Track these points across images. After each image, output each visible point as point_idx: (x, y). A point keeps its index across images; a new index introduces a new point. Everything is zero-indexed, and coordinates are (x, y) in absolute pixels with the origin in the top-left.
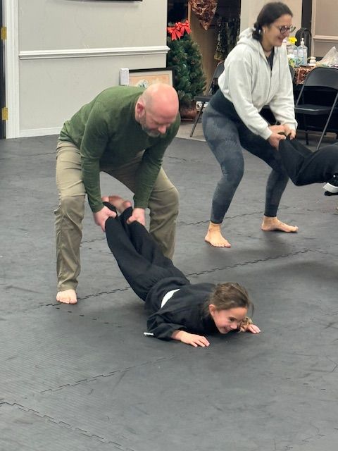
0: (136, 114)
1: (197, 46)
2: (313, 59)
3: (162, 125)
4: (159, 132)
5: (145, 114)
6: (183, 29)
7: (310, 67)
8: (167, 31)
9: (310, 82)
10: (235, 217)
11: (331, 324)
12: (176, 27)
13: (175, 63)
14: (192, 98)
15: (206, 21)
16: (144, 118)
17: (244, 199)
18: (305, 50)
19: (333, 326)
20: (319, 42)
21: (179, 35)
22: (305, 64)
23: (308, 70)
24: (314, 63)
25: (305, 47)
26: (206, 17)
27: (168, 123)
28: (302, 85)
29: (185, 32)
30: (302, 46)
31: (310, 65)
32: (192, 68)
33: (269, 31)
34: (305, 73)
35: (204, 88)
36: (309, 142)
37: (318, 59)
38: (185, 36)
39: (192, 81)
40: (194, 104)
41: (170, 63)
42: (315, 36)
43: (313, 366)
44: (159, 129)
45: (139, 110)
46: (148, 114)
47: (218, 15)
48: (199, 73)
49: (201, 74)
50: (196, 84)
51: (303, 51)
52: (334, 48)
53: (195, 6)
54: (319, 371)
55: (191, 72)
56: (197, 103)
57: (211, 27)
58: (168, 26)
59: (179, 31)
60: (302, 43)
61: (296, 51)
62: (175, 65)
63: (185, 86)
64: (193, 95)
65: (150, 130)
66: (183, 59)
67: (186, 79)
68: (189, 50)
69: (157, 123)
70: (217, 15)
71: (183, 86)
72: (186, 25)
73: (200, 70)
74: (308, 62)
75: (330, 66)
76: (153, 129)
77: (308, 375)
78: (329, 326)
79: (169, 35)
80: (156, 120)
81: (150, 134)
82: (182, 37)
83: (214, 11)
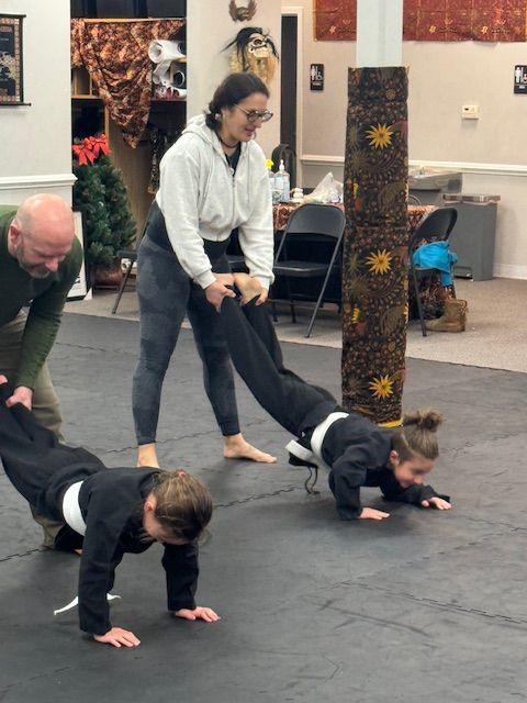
0: (10, 243)
1: (119, 173)
2: (298, 191)
3: (51, 257)
4: (49, 269)
5: (22, 242)
6: (97, 149)
7: (293, 204)
8: (73, 152)
9: (295, 227)
10: (181, 438)
11: (330, 602)
12: (86, 144)
13: (86, 200)
14: (115, 254)
15: (134, 134)
16: (22, 248)
17: (196, 410)
18: (287, 178)
19: (333, 605)
20: (307, 164)
21: (92, 157)
22: (287, 198)
23: (291, 208)
24: (299, 198)
25: (286, 174)
26: (132, 129)
27: (59, 255)
28: (283, 231)
29: (101, 152)
30: (280, 172)
31: (294, 200)
32: (113, 206)
33: (231, 116)
34: (287, 213)
35: (133, 238)
36: (297, 319)
37: (307, 191)
38: (100, 158)
39: (114, 227)
40: (117, 263)
41: (78, 201)
42: (301, 156)
43: (301, 670)
44: (47, 265)
45: (14, 237)
46: (26, 241)
47: (153, 125)
48: (123, 214)
49: (127, 217)
50: (120, 232)
51: (283, 180)
52: (330, 174)
53: (115, 112)
54: (309, 678)
55: (112, 214)
56: (123, 261)
57: (141, 143)
58: (73, 143)
59: (92, 150)
60: (282, 167)
61: (272, 179)
62: (85, 202)
63: (103, 234)
64: (116, 249)
65: (33, 267)
66: (98, 194)
67: (104, 225)
68: (108, 180)
69: (43, 256)
70: (149, 125)
71: (99, 235)
72: (103, 141)
73: (125, 209)
74: (292, 195)
75: (325, 202)
76: (37, 265)
77: (292, 685)
78: (325, 606)
79: (75, 157)
80: (40, 250)
81: (34, 274)
82: (96, 161)
83: (145, 119)
